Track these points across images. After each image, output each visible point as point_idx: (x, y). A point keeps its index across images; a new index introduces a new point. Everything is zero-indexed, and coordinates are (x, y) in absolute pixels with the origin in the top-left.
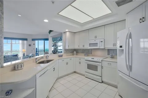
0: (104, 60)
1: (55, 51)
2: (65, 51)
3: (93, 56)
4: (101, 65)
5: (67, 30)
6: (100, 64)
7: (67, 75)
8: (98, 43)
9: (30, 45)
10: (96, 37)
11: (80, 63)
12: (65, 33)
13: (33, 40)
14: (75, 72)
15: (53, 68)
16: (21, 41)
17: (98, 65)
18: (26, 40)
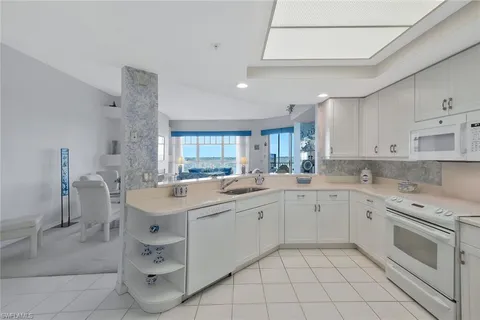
0: (471, 220)
1: (308, 165)
2: (324, 167)
3: (445, 195)
4: (452, 243)
5: (323, 96)
6: (450, 237)
7: (320, 247)
8: (456, 131)
9: (257, 147)
10: (448, 104)
11: (369, 216)
12: (322, 104)
13: (264, 133)
14: (356, 248)
15: (259, 210)
16: (238, 137)
17: (439, 238)
18: (248, 133)
